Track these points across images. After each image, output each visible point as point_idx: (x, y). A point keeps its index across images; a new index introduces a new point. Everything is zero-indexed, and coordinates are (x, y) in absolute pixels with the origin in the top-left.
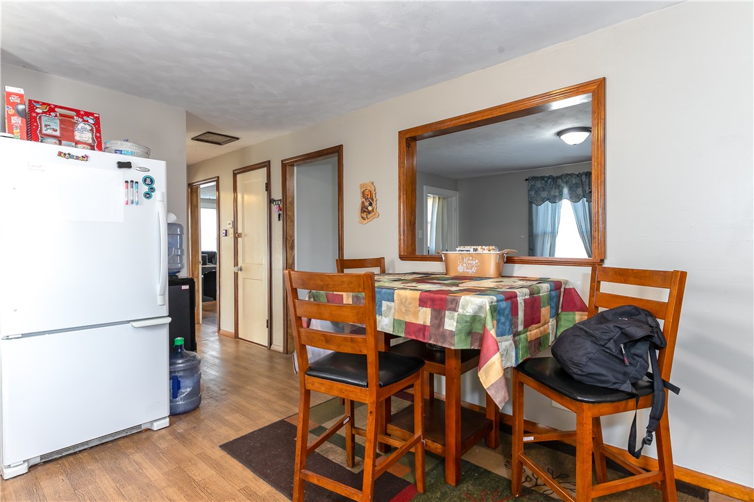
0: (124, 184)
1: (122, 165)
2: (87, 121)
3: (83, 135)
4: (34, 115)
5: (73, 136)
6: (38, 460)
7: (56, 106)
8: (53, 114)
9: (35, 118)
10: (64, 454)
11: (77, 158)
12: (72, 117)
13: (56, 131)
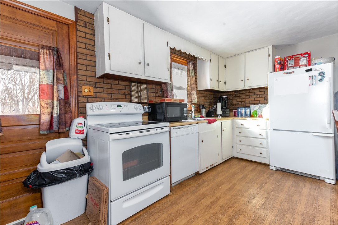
0: (309, 78)
1: (307, 71)
2: (305, 56)
3: (303, 62)
4: (285, 62)
5: (299, 64)
6: (279, 169)
7: (293, 56)
8: (292, 59)
9: (286, 62)
10: (287, 171)
11: (290, 73)
12: (299, 57)
13: (292, 64)
